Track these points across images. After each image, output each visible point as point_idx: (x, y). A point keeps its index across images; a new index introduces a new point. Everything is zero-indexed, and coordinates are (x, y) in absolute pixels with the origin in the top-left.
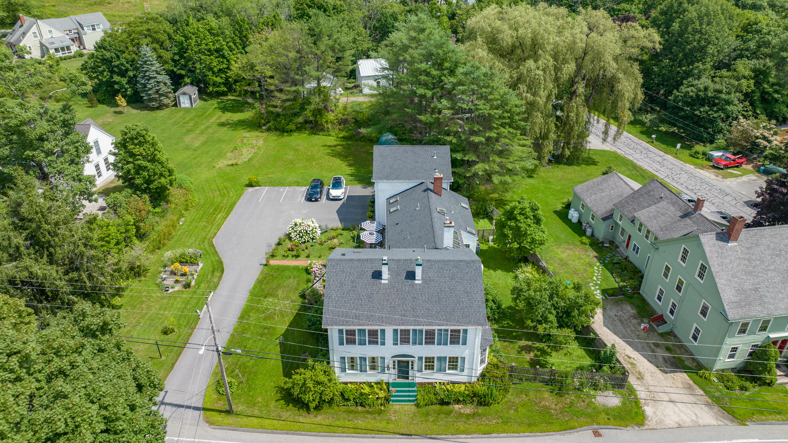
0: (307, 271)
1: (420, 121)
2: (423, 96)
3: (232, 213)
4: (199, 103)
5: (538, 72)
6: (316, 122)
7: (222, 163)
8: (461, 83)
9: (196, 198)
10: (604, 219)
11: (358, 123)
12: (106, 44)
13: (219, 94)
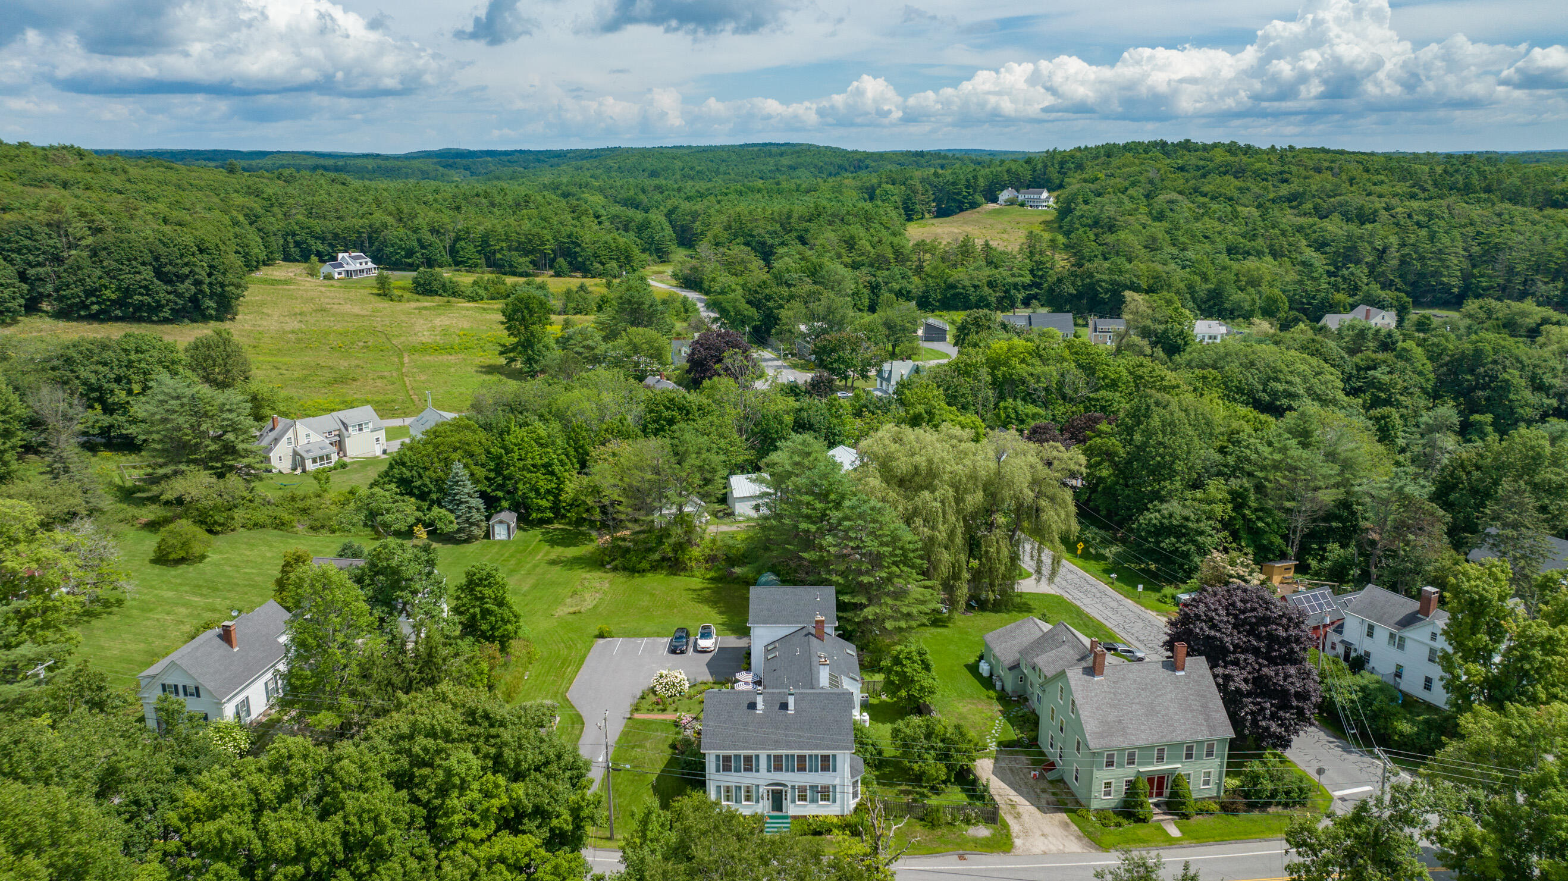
0: (676, 724)
1: (804, 559)
2: (808, 531)
3: (584, 667)
4: (517, 534)
5: (934, 504)
6: (677, 559)
7: (562, 611)
8: (847, 518)
9: (538, 650)
10: (1010, 669)
11: (732, 561)
12: (406, 460)
13: (542, 522)
